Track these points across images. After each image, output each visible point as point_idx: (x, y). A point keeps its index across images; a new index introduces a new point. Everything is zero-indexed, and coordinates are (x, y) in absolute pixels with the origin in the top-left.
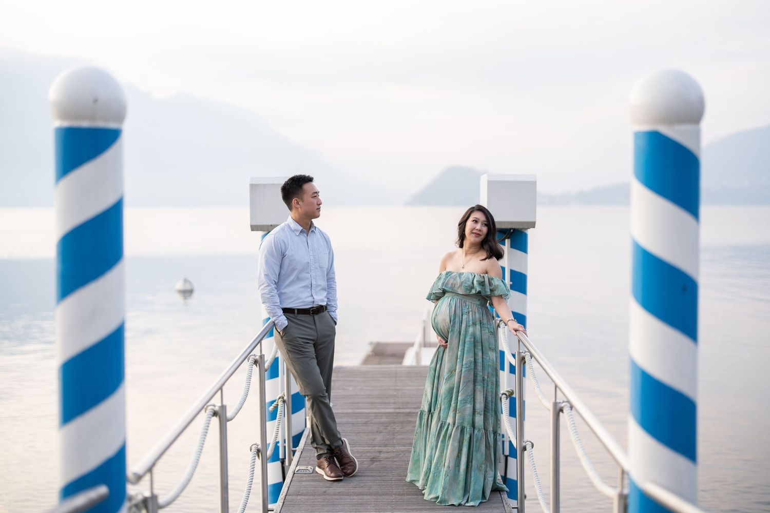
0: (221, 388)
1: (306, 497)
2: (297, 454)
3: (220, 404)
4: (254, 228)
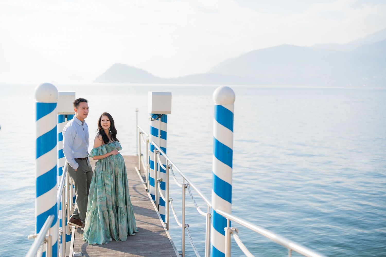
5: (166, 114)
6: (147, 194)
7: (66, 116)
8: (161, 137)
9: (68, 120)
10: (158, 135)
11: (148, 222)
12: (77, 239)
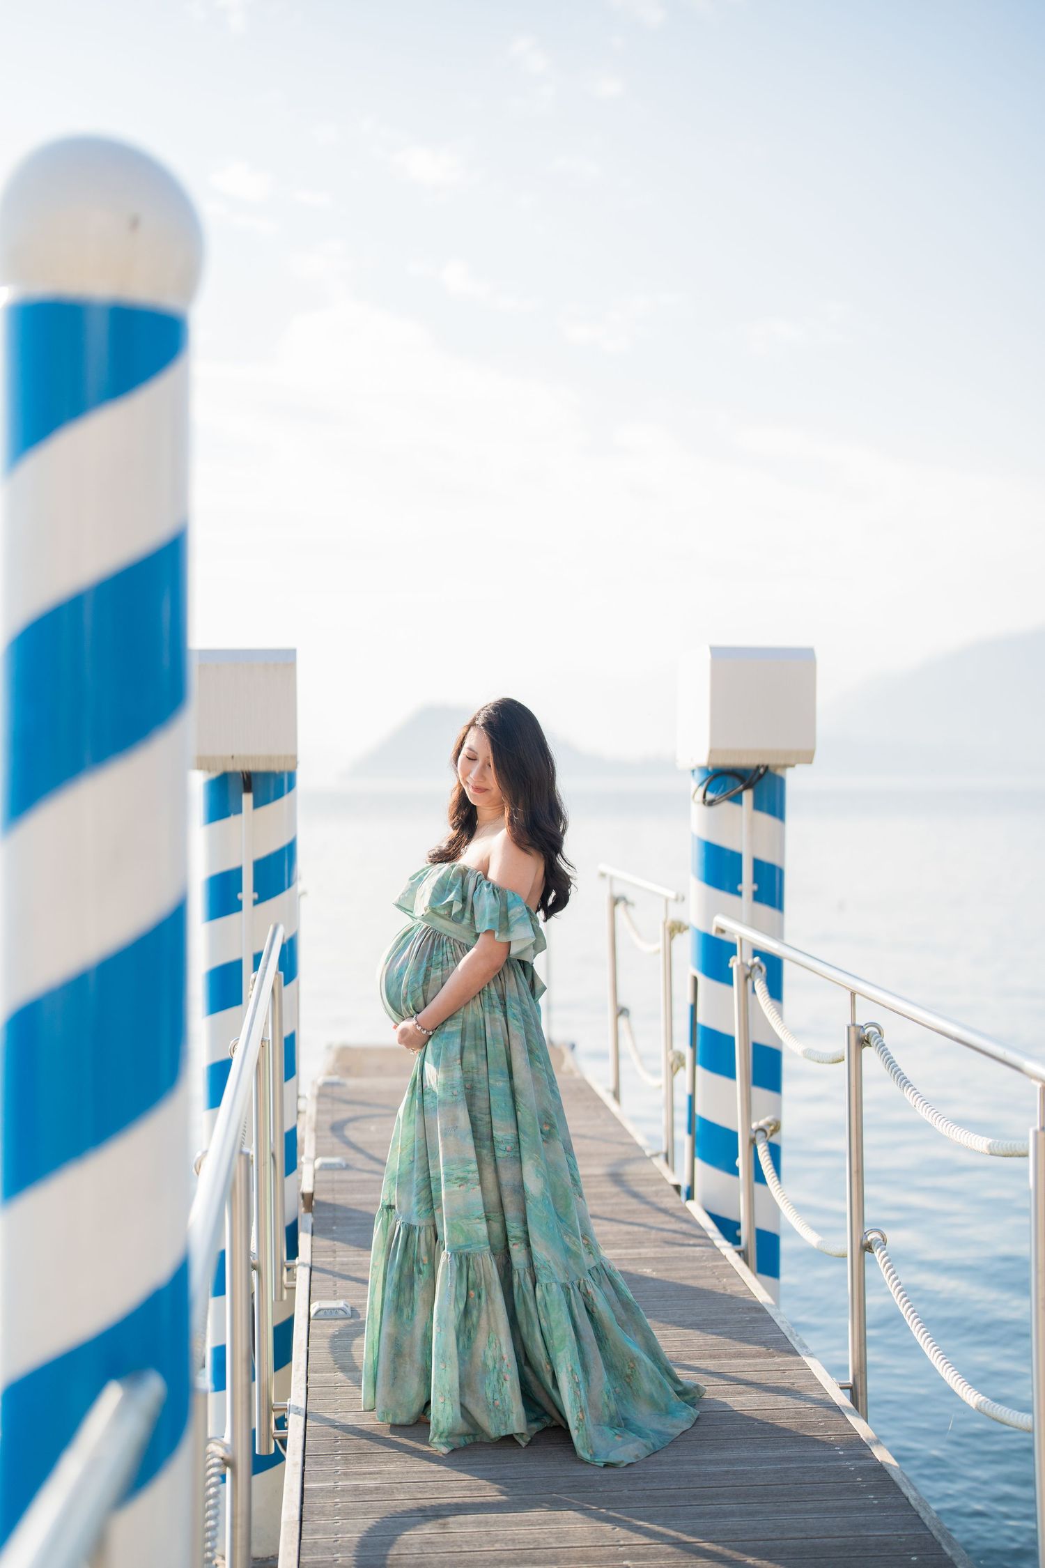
2: (303, 1274)
5: (779, 772)
6: (686, 1210)
7: (249, 781)
8: (757, 897)
9: (257, 804)
10: (740, 881)
11: (739, 1375)
12: (322, 1489)
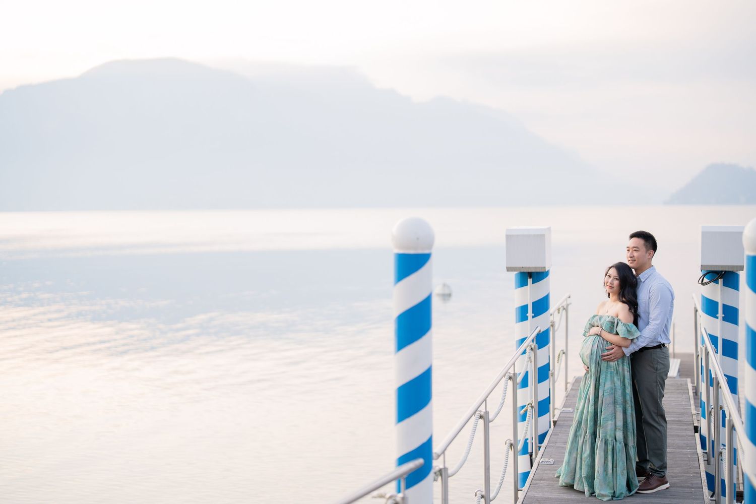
0: (485, 400)
1: (548, 482)
2: (542, 449)
3: (484, 411)
4: (509, 269)
5: (735, 273)
6: (694, 436)
7: (530, 275)
10: (717, 313)
